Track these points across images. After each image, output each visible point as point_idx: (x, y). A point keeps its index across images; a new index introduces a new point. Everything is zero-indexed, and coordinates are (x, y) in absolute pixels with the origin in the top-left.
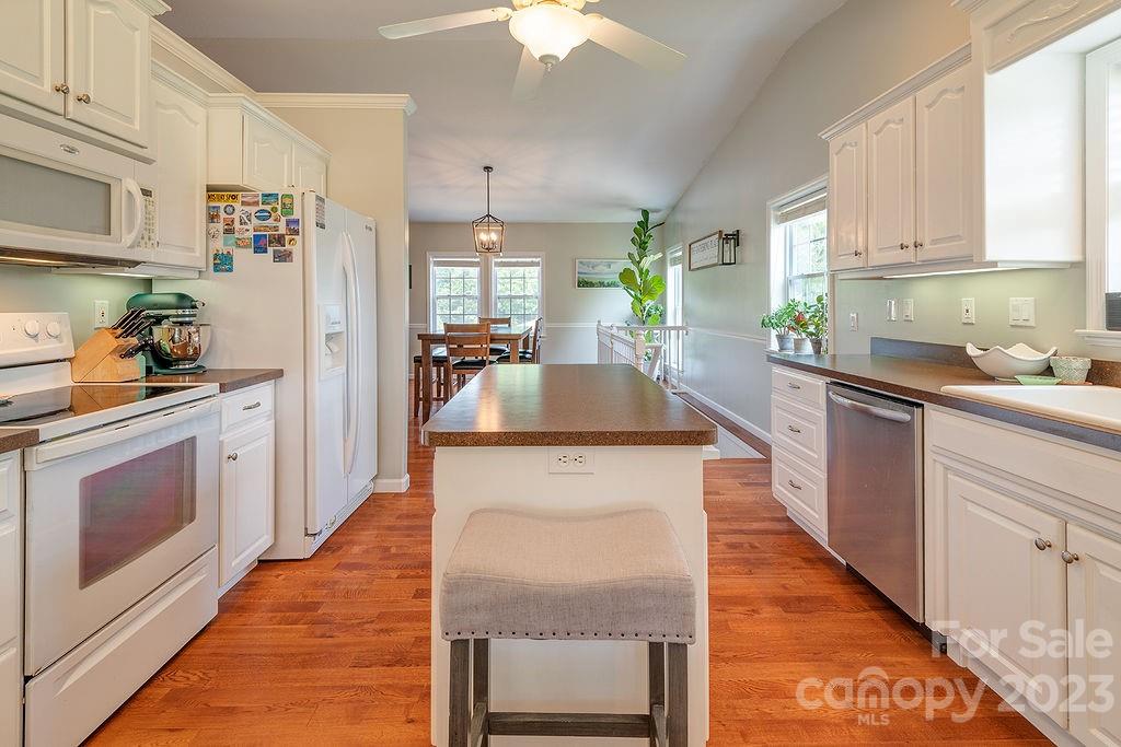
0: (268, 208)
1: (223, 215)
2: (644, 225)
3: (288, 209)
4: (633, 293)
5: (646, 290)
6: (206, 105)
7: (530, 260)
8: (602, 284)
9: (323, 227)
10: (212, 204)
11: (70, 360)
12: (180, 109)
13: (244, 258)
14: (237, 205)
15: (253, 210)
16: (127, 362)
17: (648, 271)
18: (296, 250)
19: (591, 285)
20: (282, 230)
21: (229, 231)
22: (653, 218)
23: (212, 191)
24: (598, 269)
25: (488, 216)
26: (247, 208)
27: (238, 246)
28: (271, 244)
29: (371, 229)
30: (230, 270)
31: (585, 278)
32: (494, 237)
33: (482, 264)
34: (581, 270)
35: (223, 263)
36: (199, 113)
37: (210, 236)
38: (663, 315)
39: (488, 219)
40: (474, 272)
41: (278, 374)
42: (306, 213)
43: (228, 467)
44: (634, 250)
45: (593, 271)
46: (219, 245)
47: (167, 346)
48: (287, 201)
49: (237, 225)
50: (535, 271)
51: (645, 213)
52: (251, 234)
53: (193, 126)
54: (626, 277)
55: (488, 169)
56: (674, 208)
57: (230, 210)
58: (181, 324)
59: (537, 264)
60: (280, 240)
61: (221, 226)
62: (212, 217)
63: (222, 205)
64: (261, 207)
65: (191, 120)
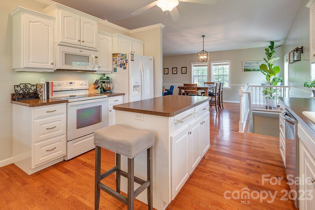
0: (122, 57)
1: (115, 60)
2: (272, 47)
3: (126, 57)
4: (266, 74)
5: (271, 72)
6: (112, 37)
7: (225, 63)
8: (254, 70)
9: (133, 60)
10: (113, 58)
11: (88, 89)
12: (105, 39)
13: (118, 69)
14: (117, 57)
15: (120, 58)
16: (96, 90)
17: (272, 65)
18: (127, 66)
19: (250, 70)
20: (125, 62)
21: (116, 63)
22: (276, 44)
23: (114, 55)
24: (252, 65)
25: (203, 51)
26: (119, 58)
27: (117, 66)
28: (123, 66)
29: (151, 60)
30: (116, 71)
31: (248, 68)
32: (205, 57)
33: (208, 65)
34: (245, 66)
35: (115, 70)
36: (110, 39)
37: (113, 64)
38: (282, 81)
39: (203, 52)
40: (206, 68)
41: (124, 94)
42: (129, 58)
43: (109, 112)
44: (266, 57)
45: (250, 66)
46: (114, 66)
47: (105, 87)
48: (126, 55)
49: (117, 62)
50: (228, 66)
51: (272, 43)
52: (119, 64)
53: (109, 42)
54: (263, 68)
55: (203, 36)
56: (286, 39)
57: (116, 59)
58: (108, 83)
59: (228, 64)
60: (124, 64)
61: (115, 62)
62: (113, 60)
63: (115, 58)
64: (121, 57)
65: (108, 41)
